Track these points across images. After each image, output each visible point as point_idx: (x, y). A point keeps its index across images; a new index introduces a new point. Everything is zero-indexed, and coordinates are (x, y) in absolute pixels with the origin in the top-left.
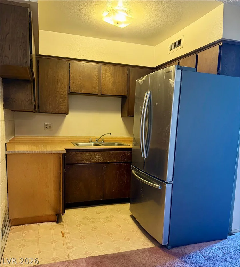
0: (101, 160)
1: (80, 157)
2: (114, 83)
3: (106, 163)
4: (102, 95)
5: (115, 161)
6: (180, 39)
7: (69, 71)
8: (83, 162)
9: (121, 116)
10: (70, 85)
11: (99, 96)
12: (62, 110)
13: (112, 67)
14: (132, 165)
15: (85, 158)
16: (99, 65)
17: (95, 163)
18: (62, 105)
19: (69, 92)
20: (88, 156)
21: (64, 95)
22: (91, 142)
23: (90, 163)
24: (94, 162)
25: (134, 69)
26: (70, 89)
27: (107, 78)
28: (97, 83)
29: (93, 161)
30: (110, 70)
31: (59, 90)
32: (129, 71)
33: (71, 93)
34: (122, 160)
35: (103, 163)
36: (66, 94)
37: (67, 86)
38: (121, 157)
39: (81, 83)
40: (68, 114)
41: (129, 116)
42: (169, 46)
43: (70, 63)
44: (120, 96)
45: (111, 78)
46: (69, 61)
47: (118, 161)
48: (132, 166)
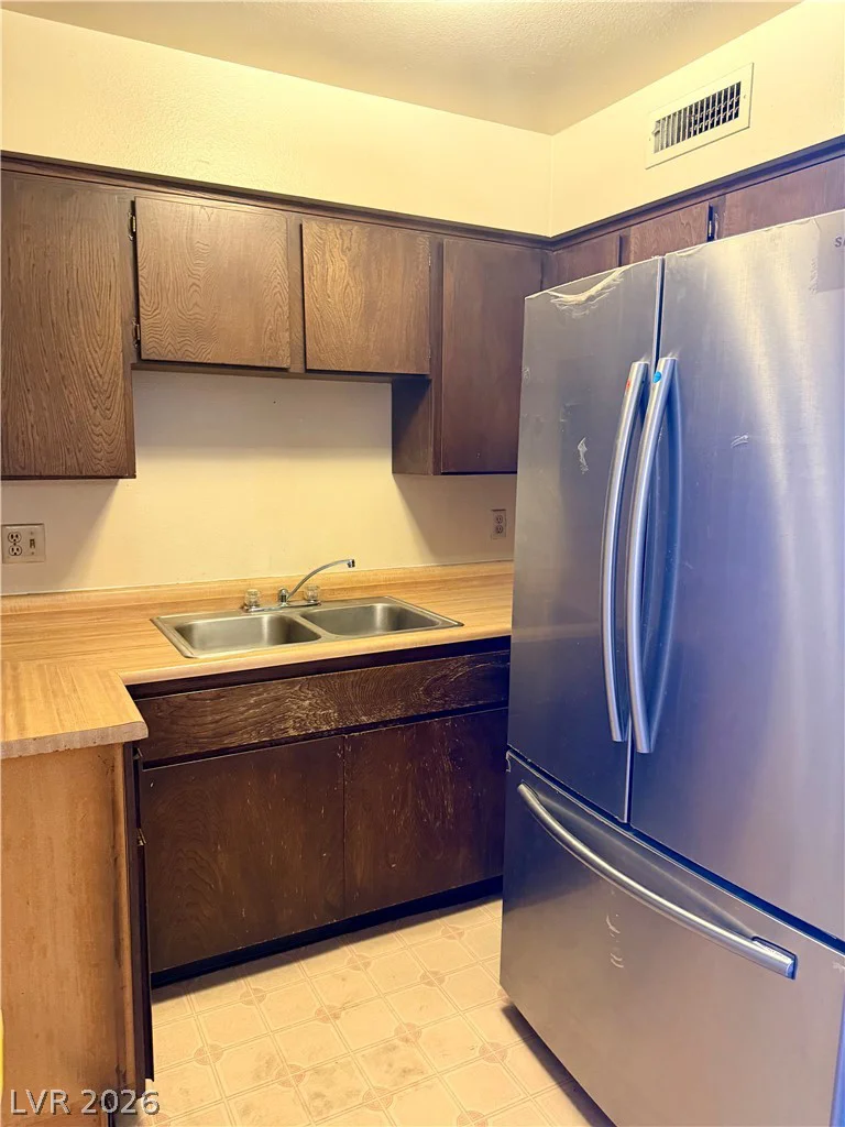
0: (327, 719)
1: (218, 717)
2: (369, 308)
3: (349, 730)
4: (308, 371)
5: (398, 713)
6: (728, 85)
7: (130, 244)
8: (233, 740)
9: (394, 472)
10: (138, 322)
11: (296, 376)
12: (99, 455)
13: (355, 230)
14: (509, 748)
15: (246, 719)
16: (294, 217)
17: (295, 739)
18: (98, 430)
19: (134, 360)
20: (257, 705)
21: (106, 379)
22: (254, 609)
23: (272, 743)
24: (292, 733)
25: (462, 242)
26: (139, 342)
27: (332, 287)
28: (286, 308)
29: (285, 730)
30: (346, 244)
31: (76, 349)
32: (439, 252)
33: (143, 363)
34: (431, 705)
35: (338, 731)
36: (121, 372)
37: (124, 324)
38: (428, 692)
39: (197, 310)
40: (135, 477)
41: (444, 474)
42: (652, 127)
43: (133, 203)
44: (388, 378)
45: (352, 284)
46: (130, 192)
47: (411, 712)
48: (508, 754)
